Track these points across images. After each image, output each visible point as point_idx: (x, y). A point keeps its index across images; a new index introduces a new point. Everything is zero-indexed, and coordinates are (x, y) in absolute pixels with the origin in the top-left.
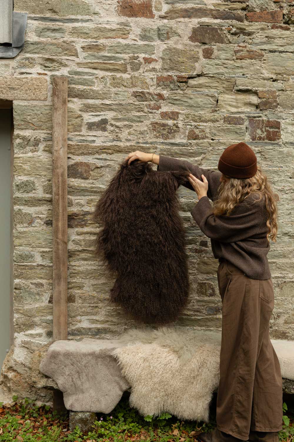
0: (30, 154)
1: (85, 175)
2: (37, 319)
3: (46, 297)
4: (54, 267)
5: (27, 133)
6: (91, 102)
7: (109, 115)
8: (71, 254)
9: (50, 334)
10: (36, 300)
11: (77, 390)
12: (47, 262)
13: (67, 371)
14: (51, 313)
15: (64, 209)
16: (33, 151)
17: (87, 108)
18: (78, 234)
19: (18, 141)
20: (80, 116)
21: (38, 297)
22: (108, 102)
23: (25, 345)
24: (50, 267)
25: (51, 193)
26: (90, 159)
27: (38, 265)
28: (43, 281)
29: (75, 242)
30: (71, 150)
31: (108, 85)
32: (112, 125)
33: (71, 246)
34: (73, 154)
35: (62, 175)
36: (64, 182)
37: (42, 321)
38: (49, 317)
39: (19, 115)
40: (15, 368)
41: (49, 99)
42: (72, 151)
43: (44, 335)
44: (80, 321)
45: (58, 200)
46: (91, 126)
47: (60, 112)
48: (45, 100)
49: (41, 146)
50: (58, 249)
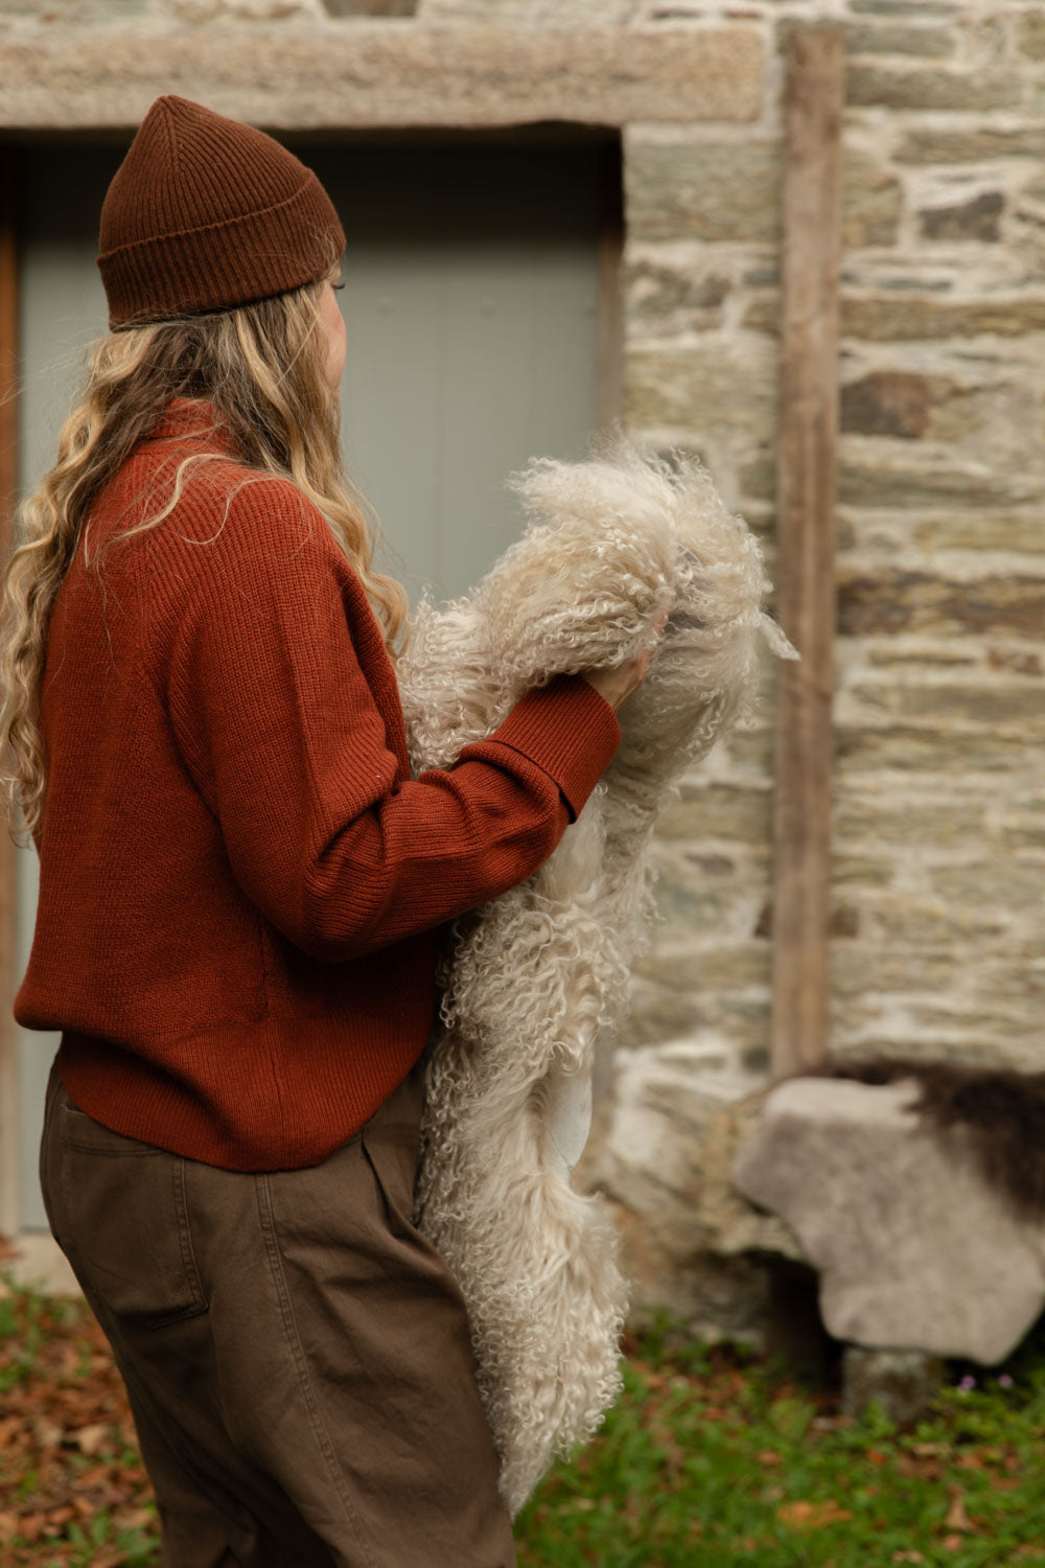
0: (689, 341)
1: (908, 423)
2: (705, 1000)
3: (744, 912)
4: (781, 795)
5: (680, 256)
6: (936, 121)
7: (1010, 176)
8: (846, 744)
9: (756, 1060)
10: (702, 925)
11: (875, 1263)
12: (752, 777)
13: (838, 1192)
14: (766, 978)
15: (825, 562)
16: (700, 328)
17: (922, 149)
18: (879, 661)
19: (643, 288)
20: (891, 183)
21: (709, 912)
22: (1006, 121)
23: (661, 1100)
24: (758, 792)
25: (771, 495)
26: (929, 359)
27: (715, 787)
28: (735, 850)
29: (865, 696)
30: (856, 320)
31: (1011, 50)
32: (1023, 217)
33: (846, 712)
34: (863, 336)
35: (819, 425)
36: (824, 453)
37: (728, 1008)
38: (755, 994)
39: (648, 182)
40: (618, 1188)
41: (771, 115)
42: (859, 325)
43: (734, 1062)
44: (876, 1014)
45: (798, 528)
46: (935, 224)
47: (813, 171)
48: (754, 118)
49: (735, 308)
50: (795, 723)
